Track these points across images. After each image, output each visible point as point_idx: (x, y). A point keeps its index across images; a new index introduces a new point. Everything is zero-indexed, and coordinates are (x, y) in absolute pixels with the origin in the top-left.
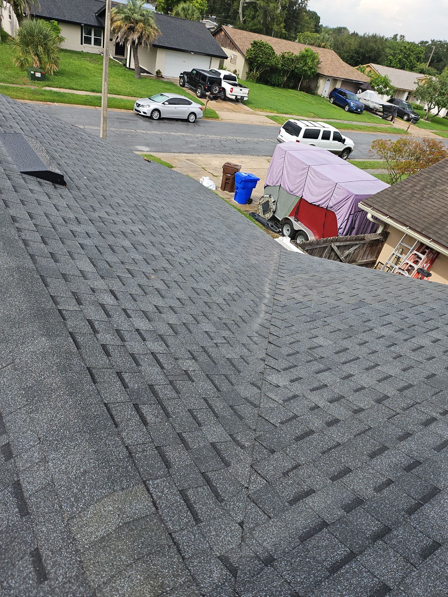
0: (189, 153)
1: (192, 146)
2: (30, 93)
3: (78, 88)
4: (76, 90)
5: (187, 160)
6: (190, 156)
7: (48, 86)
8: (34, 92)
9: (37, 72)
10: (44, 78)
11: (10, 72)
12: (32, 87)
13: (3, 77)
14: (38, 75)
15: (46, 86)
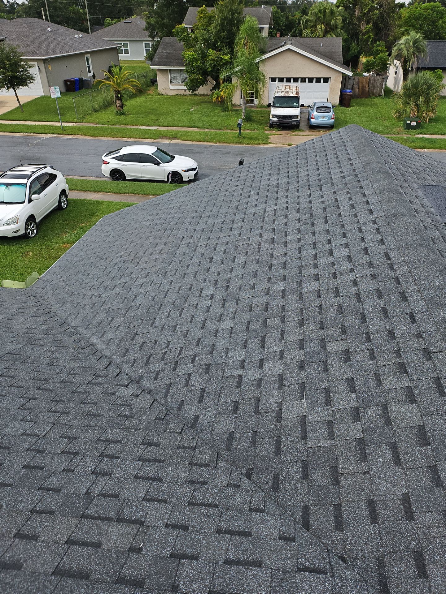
7: (421, 134)
8: (406, 141)
9: (413, 121)
10: (418, 126)
11: (387, 123)
12: (406, 136)
13: (380, 128)
14: (414, 124)
15: (419, 134)
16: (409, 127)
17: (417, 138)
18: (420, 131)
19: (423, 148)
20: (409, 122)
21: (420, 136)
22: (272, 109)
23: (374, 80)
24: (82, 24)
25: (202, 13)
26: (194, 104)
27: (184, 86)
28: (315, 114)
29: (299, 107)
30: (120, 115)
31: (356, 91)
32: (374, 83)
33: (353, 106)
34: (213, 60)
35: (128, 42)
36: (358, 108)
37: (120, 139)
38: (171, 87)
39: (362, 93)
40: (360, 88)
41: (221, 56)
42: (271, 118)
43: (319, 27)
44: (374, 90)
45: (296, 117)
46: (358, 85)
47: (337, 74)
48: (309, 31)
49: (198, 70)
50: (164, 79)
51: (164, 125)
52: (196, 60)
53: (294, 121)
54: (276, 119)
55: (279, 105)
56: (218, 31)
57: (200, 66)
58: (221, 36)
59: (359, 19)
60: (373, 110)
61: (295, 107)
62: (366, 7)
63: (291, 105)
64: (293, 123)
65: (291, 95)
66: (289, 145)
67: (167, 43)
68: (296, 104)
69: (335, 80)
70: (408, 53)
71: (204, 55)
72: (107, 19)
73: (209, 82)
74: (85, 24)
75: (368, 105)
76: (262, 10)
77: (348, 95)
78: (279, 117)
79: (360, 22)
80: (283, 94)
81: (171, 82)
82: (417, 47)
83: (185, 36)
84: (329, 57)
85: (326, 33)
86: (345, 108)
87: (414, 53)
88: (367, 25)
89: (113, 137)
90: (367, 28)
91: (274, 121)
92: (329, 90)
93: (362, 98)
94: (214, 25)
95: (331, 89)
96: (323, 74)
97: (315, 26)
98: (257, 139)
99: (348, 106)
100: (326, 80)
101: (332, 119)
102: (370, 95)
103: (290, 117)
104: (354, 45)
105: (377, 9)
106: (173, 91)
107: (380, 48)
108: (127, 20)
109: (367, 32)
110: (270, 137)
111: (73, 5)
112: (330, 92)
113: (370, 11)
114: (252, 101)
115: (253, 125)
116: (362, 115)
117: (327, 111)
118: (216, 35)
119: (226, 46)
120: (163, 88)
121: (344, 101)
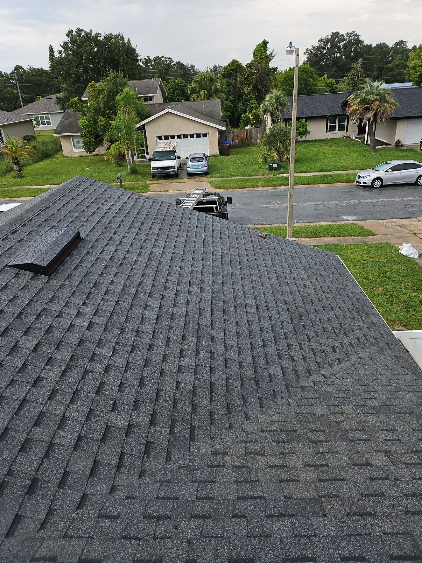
0: (404, 218)
1: (410, 210)
2: (264, 181)
3: (308, 170)
4: (306, 172)
5: (397, 225)
6: (404, 222)
7: (282, 174)
8: (268, 180)
9: (275, 164)
10: (280, 167)
11: (255, 167)
12: (268, 177)
13: (248, 171)
14: (275, 166)
15: (280, 174)
16: (271, 168)
17: (277, 178)
18: (281, 171)
19: (281, 185)
20: (271, 164)
21: (281, 175)
22: (152, 162)
23: (250, 132)
24: (17, 102)
25: (91, 87)
26: (92, 163)
27: (82, 148)
28: (190, 164)
29: (175, 159)
30: (18, 178)
31: (237, 141)
32: (250, 135)
33: (232, 155)
34: (103, 125)
35: (49, 115)
36: (235, 156)
37: (11, 198)
38: (75, 150)
39: (242, 144)
40: (240, 139)
41: (110, 122)
42: (152, 170)
43: (202, 92)
44: (251, 140)
45: (173, 167)
46: (237, 137)
47: (213, 130)
48: (195, 96)
49: (91, 135)
50: (68, 144)
51: (57, 183)
52: (88, 126)
53: (172, 171)
54: (156, 171)
55: (158, 159)
56: (106, 102)
57: (92, 131)
58: (109, 105)
59: (241, 83)
60: (248, 156)
61: (172, 160)
62: (246, 73)
63: (168, 158)
64: (171, 173)
65: (168, 149)
66: (165, 192)
67: (70, 114)
68: (173, 157)
69: (212, 135)
70: (272, 108)
71: (96, 122)
72: (38, 97)
73: (104, 144)
74: (19, 102)
75: (245, 153)
76: (151, 82)
77: (225, 146)
78: (158, 168)
79: (242, 86)
80: (160, 150)
81: (75, 146)
82: (279, 102)
83: (78, 107)
84: (210, 116)
85: (209, 97)
86: (225, 157)
87: (277, 108)
88: (248, 87)
89: (4, 198)
90: (248, 90)
91: (154, 173)
92: (209, 143)
93: (242, 147)
94: (101, 97)
95: (210, 142)
96: (201, 130)
97: (199, 92)
98: (137, 188)
99: (228, 154)
100: (205, 135)
101: (205, 167)
102: (249, 145)
103: (168, 168)
104: (240, 104)
105: (255, 74)
106: (77, 153)
107: (253, 106)
108: (48, 97)
109: (249, 94)
110: (150, 186)
111: (7, 87)
112: (210, 144)
113: (249, 76)
114: (144, 157)
115: (138, 177)
116: (238, 161)
117: (201, 160)
118: (104, 105)
119: (114, 114)
120: (68, 151)
121: (224, 151)
